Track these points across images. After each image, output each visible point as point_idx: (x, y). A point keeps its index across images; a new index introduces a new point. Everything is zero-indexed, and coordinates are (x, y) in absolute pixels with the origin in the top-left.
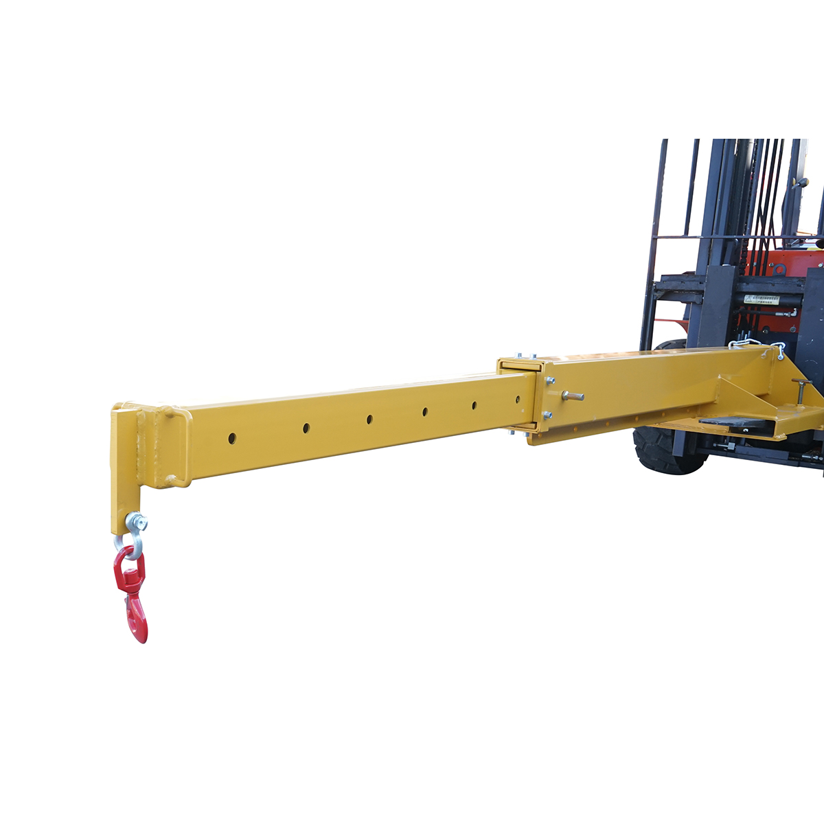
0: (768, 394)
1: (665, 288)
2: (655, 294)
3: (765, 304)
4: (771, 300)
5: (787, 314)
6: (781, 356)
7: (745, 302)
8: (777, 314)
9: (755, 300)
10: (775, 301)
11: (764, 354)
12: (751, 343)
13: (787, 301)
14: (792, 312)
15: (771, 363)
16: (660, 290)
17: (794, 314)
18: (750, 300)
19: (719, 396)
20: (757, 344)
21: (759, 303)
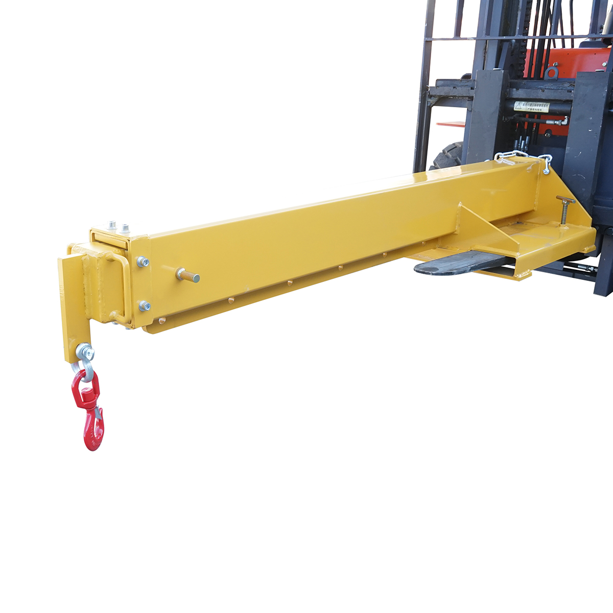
0: (533, 210)
1: (439, 95)
2: (429, 100)
3: (535, 111)
4: (541, 108)
5: (557, 122)
6: (547, 170)
7: (515, 109)
8: (548, 122)
9: (525, 107)
10: (545, 109)
11: (530, 168)
12: (518, 155)
13: (557, 108)
14: (563, 121)
15: (537, 178)
16: (434, 96)
17: (565, 123)
18: (519, 106)
19: (459, 226)
20: (523, 155)
21: (529, 111)
